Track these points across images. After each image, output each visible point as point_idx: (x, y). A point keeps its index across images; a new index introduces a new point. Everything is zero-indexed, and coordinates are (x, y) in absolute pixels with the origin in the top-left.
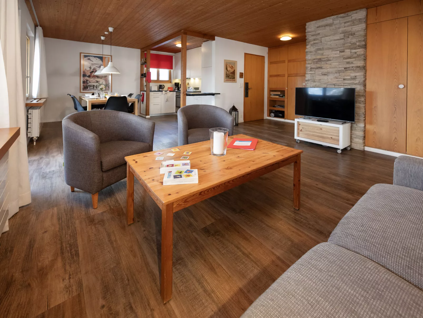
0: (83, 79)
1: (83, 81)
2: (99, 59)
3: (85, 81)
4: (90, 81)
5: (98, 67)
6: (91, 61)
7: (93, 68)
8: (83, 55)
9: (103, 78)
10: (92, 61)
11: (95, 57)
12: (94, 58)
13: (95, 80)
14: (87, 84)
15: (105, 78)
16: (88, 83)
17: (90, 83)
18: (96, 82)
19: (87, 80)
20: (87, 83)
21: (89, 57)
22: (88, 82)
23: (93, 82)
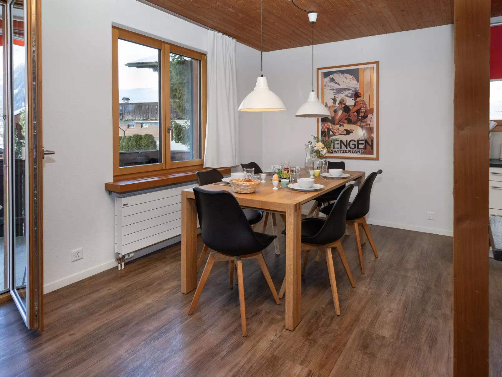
0: (323, 127)
1: (322, 131)
2: (351, 76)
3: (326, 130)
4: (335, 131)
5: (349, 95)
6: (336, 83)
7: (340, 98)
8: (322, 73)
9: (359, 124)
10: (338, 84)
11: (343, 72)
12: (341, 76)
13: (342, 129)
14: (329, 138)
15: (364, 122)
16: (332, 136)
17: (334, 135)
18: (345, 132)
19: (329, 130)
20: (330, 136)
21: (331, 76)
22: (331, 133)
23: (340, 132)
